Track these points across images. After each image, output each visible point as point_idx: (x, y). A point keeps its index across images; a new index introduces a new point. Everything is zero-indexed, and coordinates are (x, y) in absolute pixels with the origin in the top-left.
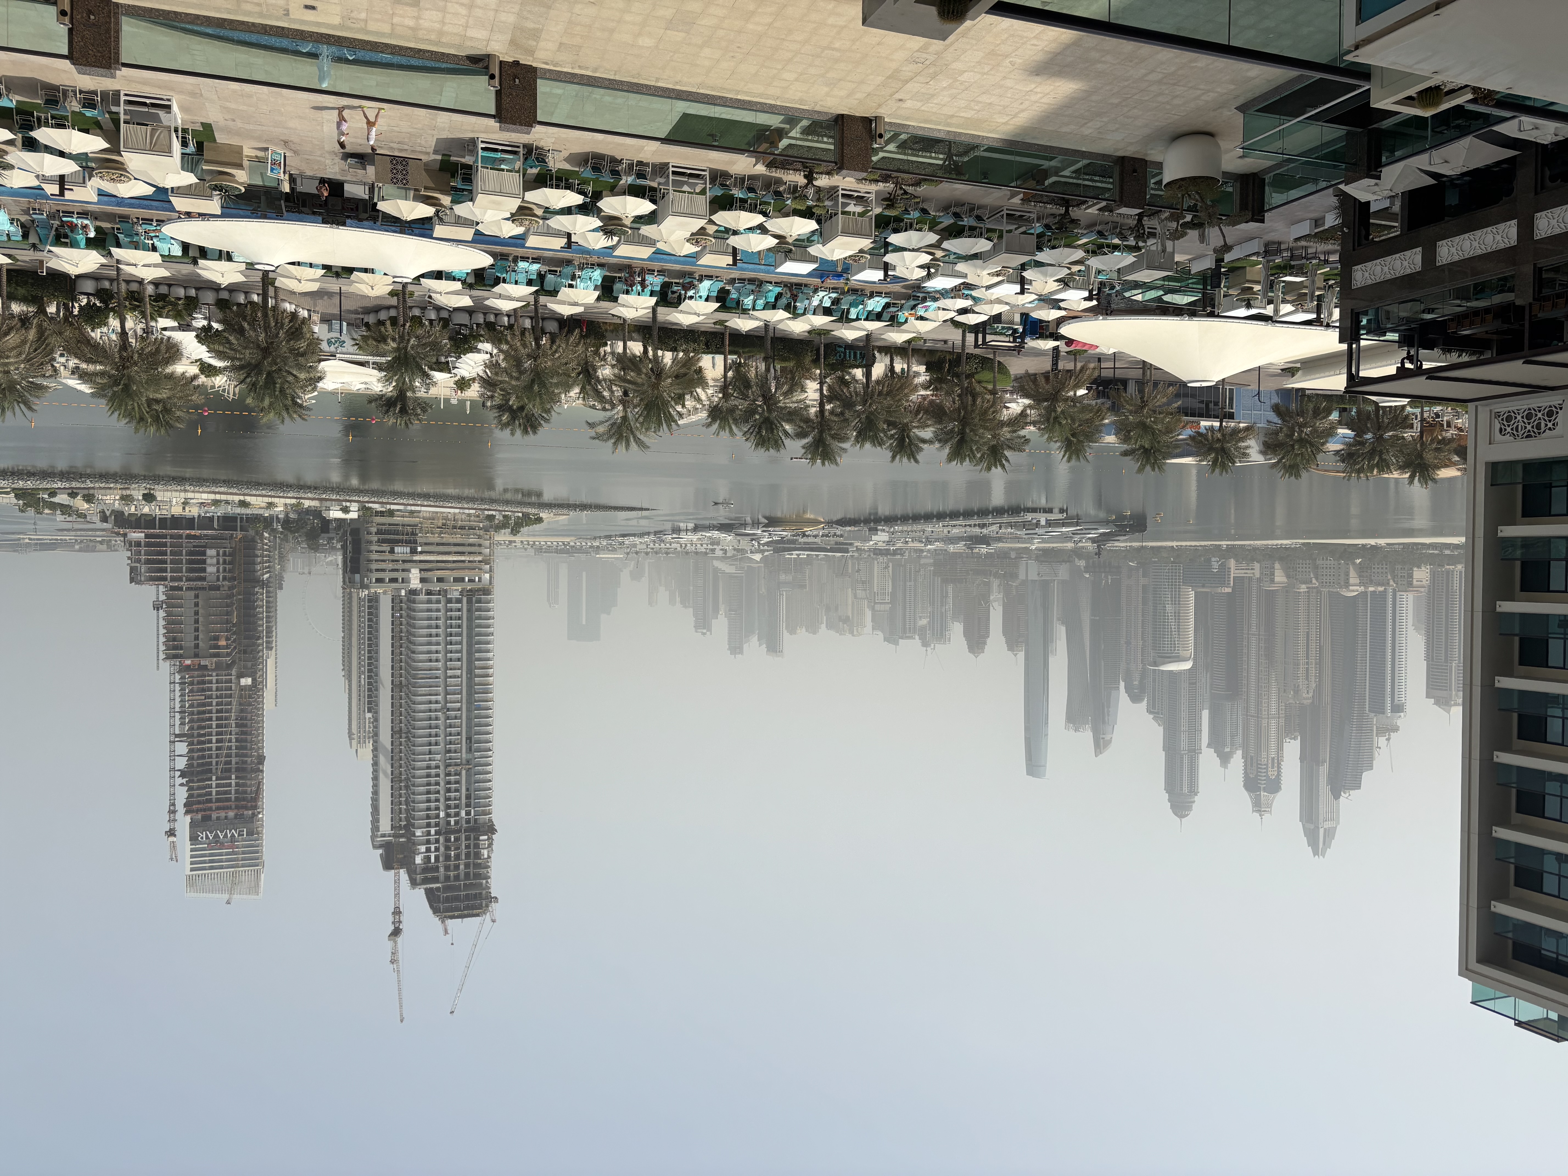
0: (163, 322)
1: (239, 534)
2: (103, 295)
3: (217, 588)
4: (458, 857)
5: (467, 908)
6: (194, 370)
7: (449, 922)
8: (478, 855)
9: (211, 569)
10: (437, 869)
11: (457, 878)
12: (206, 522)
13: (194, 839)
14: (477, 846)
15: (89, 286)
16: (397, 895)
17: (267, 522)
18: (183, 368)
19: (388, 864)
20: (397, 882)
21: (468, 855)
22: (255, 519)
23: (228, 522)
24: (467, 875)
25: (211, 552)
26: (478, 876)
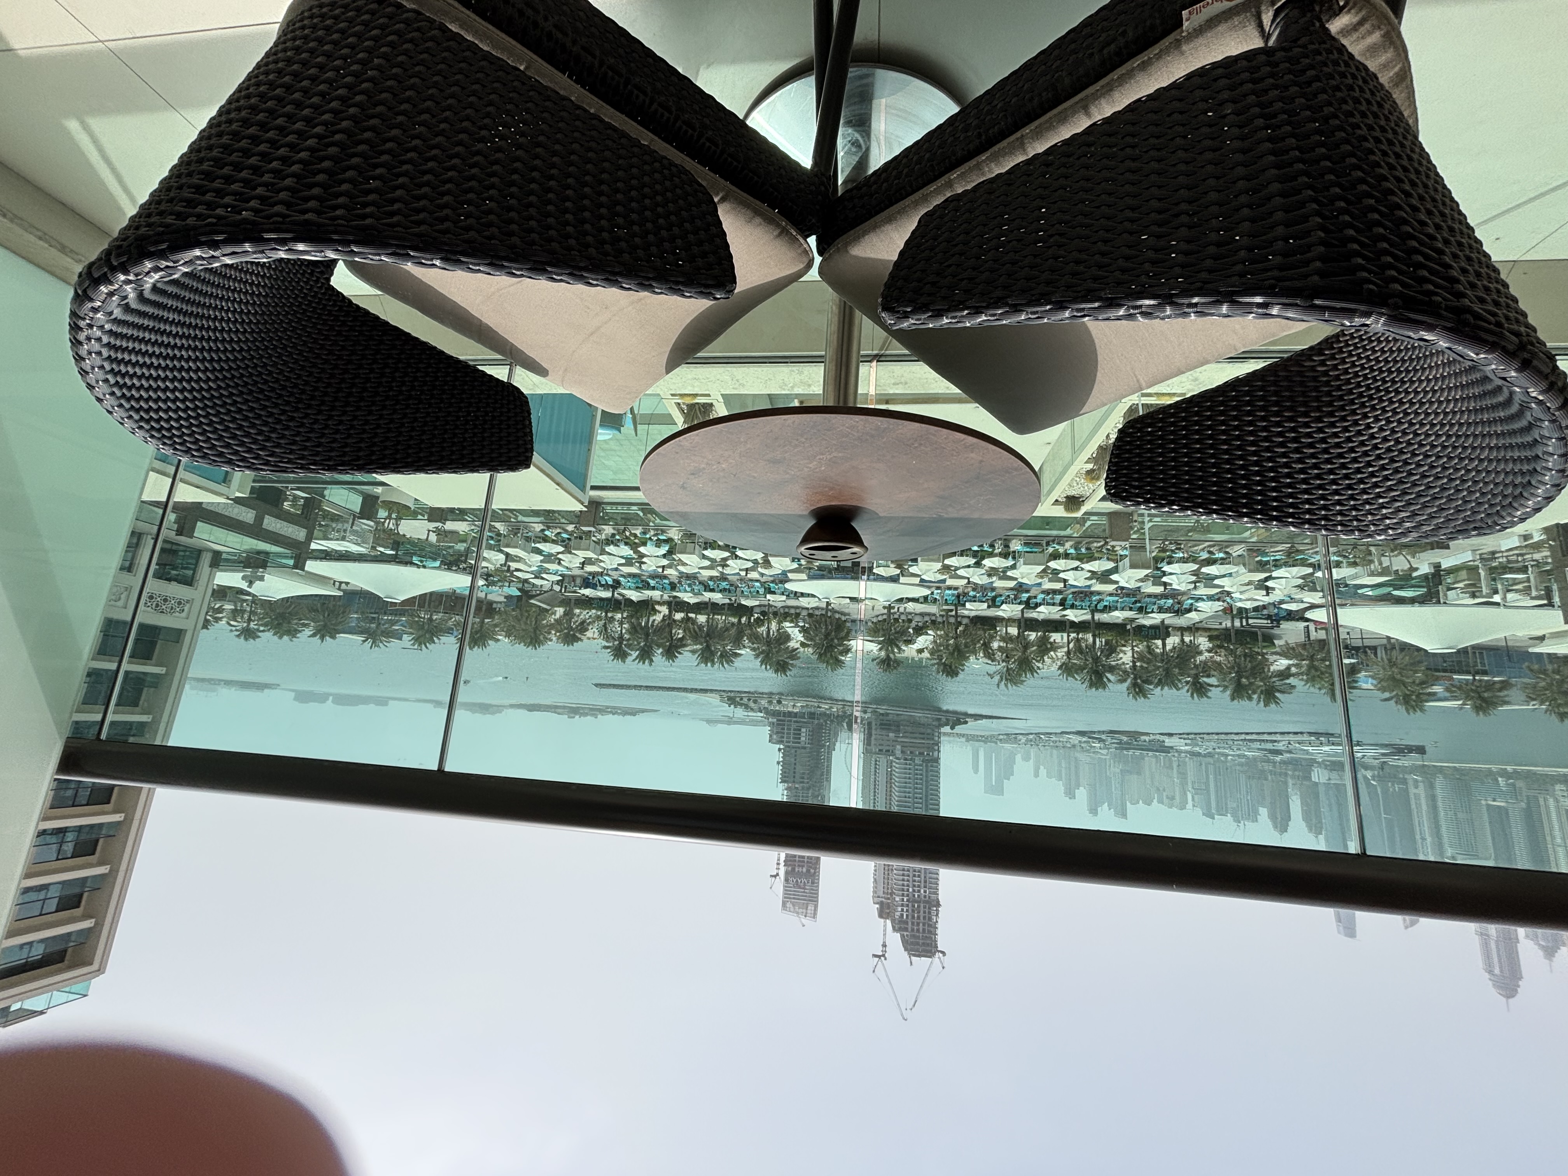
0: (787, 624)
1: (816, 722)
2: (763, 613)
3: (805, 748)
4: (919, 917)
5: (923, 951)
6: (798, 645)
7: (913, 958)
8: (930, 919)
9: (803, 739)
10: (907, 923)
11: (918, 930)
12: (802, 715)
13: (786, 880)
14: (930, 913)
15: (757, 610)
16: (885, 935)
17: (829, 716)
18: (792, 644)
19: (882, 914)
20: (885, 926)
21: (924, 918)
22: (824, 714)
23: (812, 715)
24: (924, 930)
25: (803, 730)
26: (930, 932)
